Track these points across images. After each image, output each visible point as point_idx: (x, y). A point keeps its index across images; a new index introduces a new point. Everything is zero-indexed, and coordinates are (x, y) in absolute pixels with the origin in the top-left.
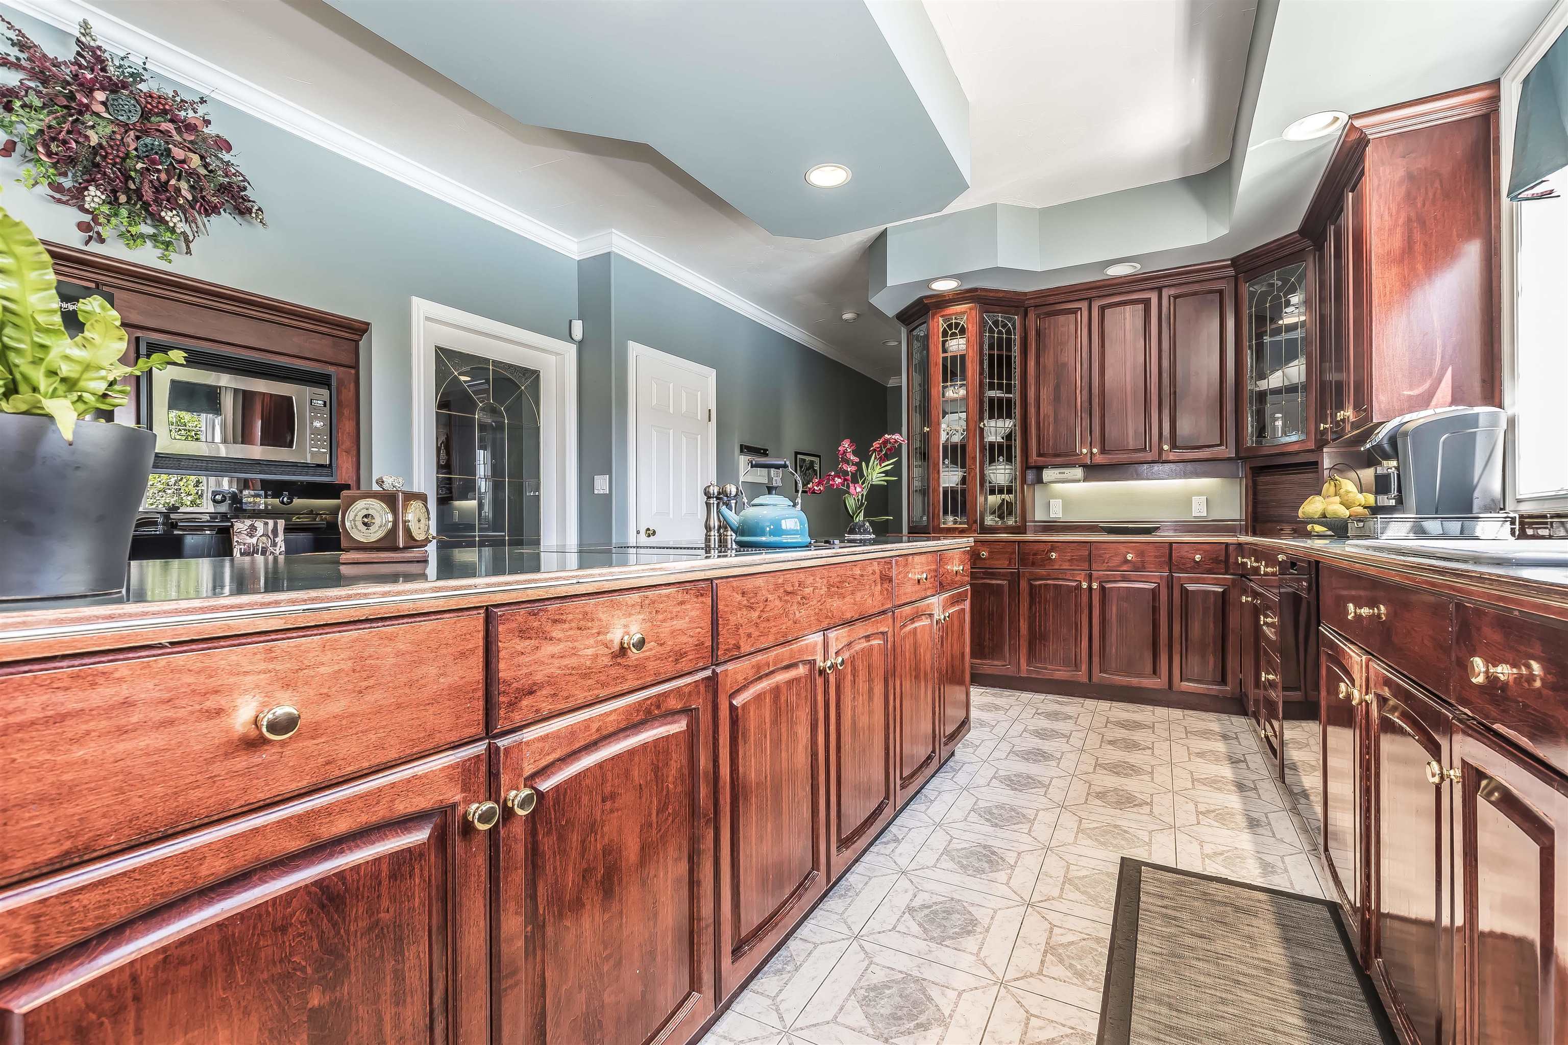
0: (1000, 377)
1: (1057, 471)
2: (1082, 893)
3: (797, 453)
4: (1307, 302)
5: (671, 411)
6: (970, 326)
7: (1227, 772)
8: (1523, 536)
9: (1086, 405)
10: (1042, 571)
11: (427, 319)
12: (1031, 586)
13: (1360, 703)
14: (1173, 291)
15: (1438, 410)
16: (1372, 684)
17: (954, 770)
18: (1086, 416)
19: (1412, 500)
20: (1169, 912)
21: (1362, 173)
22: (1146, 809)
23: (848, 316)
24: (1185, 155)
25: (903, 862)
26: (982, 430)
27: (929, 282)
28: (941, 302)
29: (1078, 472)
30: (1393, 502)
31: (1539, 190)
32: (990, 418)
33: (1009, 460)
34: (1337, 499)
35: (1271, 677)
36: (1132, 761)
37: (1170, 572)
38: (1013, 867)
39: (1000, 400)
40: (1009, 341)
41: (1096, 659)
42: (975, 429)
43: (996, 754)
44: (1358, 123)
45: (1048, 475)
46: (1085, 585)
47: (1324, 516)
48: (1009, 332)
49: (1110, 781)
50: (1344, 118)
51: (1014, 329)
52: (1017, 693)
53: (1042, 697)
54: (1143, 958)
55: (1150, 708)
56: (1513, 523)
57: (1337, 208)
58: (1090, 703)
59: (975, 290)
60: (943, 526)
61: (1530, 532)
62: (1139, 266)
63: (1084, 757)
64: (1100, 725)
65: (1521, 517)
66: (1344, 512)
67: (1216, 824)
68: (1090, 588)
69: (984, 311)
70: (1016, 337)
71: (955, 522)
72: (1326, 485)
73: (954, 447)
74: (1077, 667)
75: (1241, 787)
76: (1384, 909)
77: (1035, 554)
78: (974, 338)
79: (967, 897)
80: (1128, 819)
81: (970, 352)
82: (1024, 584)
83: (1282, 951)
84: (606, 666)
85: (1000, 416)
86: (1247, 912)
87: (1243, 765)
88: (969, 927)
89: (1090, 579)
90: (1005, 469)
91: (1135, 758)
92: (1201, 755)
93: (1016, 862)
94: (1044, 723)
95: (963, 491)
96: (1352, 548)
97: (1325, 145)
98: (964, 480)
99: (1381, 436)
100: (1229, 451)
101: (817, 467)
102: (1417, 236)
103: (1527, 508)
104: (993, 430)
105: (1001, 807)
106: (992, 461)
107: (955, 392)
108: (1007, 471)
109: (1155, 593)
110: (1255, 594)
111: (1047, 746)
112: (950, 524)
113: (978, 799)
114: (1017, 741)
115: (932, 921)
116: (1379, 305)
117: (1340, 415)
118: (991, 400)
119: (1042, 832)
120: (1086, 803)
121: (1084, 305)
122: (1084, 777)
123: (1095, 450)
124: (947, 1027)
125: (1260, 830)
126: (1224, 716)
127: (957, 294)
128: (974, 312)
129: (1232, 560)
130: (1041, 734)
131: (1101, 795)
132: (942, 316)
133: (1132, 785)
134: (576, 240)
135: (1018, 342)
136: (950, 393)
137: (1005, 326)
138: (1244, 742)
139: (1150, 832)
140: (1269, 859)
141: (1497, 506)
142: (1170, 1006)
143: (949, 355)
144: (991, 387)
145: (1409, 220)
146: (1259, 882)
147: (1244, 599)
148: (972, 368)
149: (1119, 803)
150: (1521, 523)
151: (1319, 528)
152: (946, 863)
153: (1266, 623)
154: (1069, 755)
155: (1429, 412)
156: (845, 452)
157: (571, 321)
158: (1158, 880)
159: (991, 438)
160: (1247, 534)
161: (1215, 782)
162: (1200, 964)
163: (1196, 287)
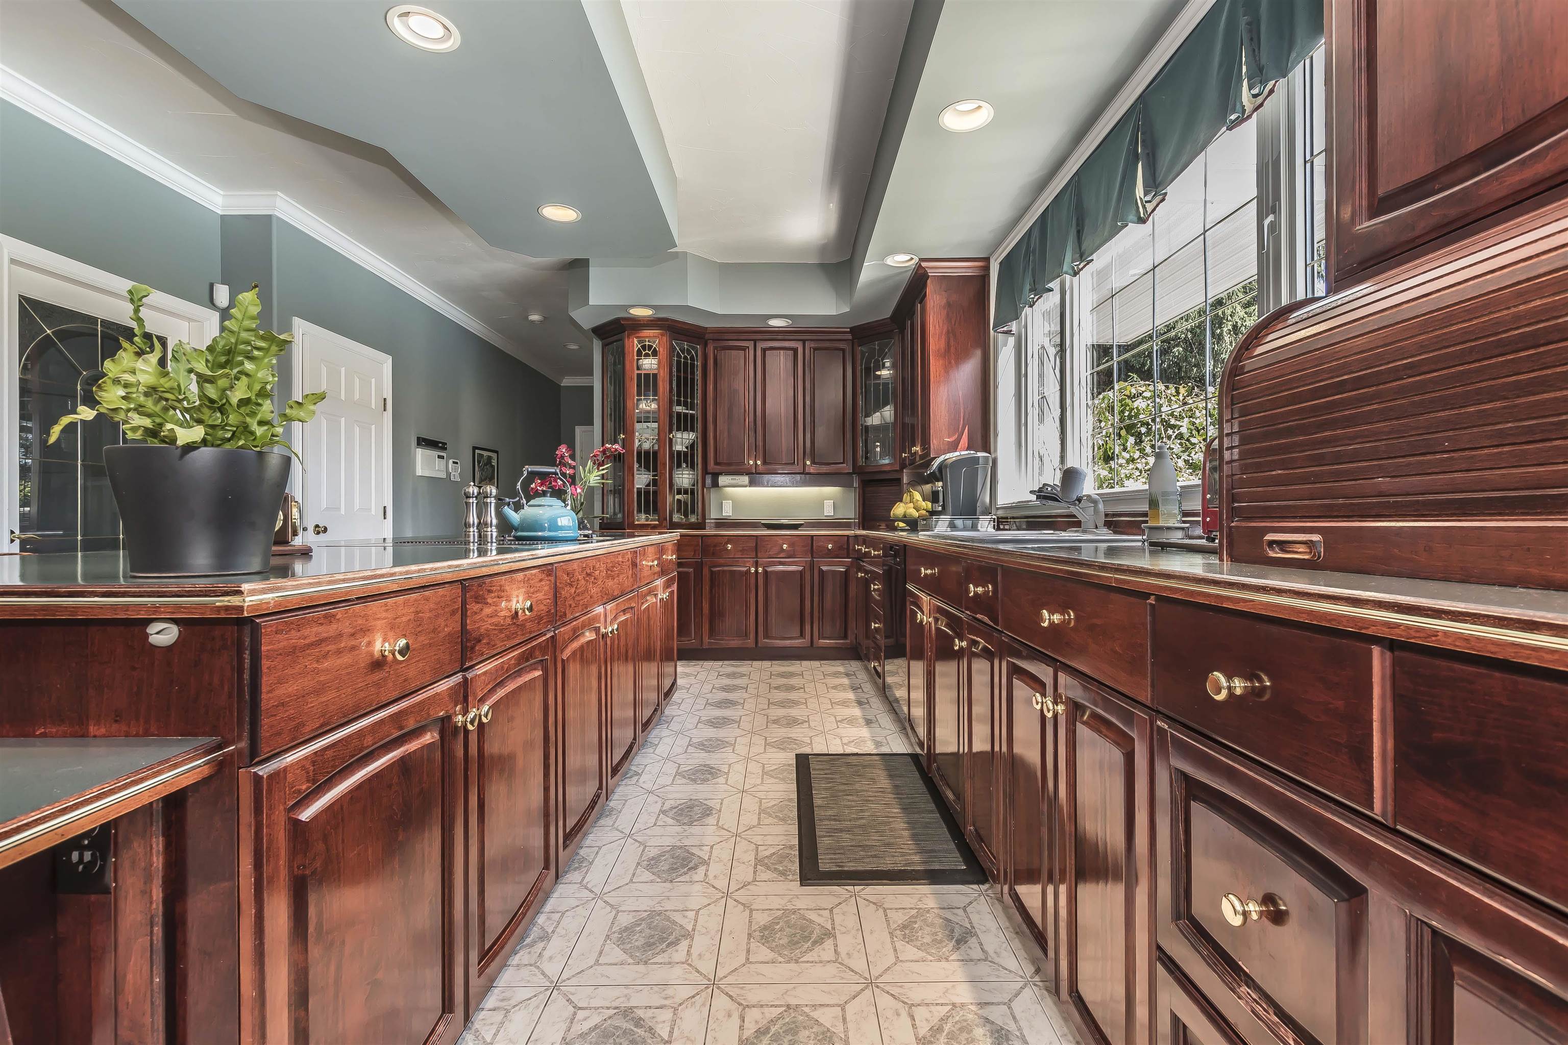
0: (686, 397)
1: (730, 477)
2: (775, 778)
3: (475, 448)
4: (894, 366)
5: (343, 398)
6: (661, 350)
7: (851, 695)
8: (998, 529)
9: (752, 424)
10: (722, 561)
11: (13, 261)
12: (712, 573)
13: (926, 624)
14: (813, 345)
15: (963, 453)
16: (932, 612)
17: (667, 722)
18: (752, 434)
19: (950, 508)
20: (830, 776)
21: (925, 295)
22: (806, 725)
23: (535, 317)
24: (823, 249)
25: (648, 786)
26: (671, 440)
27: (626, 308)
28: (636, 325)
29: (745, 479)
30: (940, 508)
31: (1005, 329)
32: (678, 429)
33: (692, 467)
34: (911, 505)
35: (877, 625)
36: (792, 698)
37: (812, 557)
38: (727, 773)
39: (686, 415)
40: (693, 365)
41: (761, 629)
42: (664, 439)
43: (696, 707)
44: (924, 264)
45: (723, 480)
46: (753, 570)
47: (905, 516)
48: (692, 358)
49: (781, 712)
50: (916, 259)
51: (697, 356)
52: (701, 663)
53: (720, 663)
54: (817, 802)
55: (798, 662)
56: (994, 522)
57: (911, 313)
58: (757, 664)
59: (666, 320)
60: (636, 523)
61: (1002, 527)
62: (791, 322)
63: (760, 700)
64: (767, 678)
65: (998, 518)
66: (916, 514)
67: (848, 726)
68: (756, 571)
69: (672, 338)
70: (699, 363)
71: (647, 520)
72: (905, 495)
73: (647, 453)
74: (746, 635)
75: (860, 703)
76: (937, 751)
77: (715, 546)
78: (665, 360)
79: (700, 796)
80: (796, 732)
81: (662, 372)
82: (706, 572)
83: (889, 781)
84: (509, 624)
85: (686, 429)
86: (869, 766)
87: (860, 690)
88: (708, 812)
89: (757, 565)
90: (689, 474)
91: (793, 696)
92: (835, 688)
93: (729, 770)
94: (726, 681)
95: (655, 493)
96: (922, 537)
97: (906, 271)
98: (655, 482)
99: (935, 466)
100: (847, 468)
101: (494, 463)
102: (952, 343)
103: (1000, 513)
104: (679, 440)
105: (710, 740)
106: (679, 466)
107: (647, 405)
108: (691, 476)
109: (801, 573)
110: (866, 572)
111: (731, 696)
112: (643, 522)
113: (691, 738)
114: (709, 696)
115: (681, 815)
116: (934, 382)
117: (914, 449)
118: (679, 414)
119: (741, 749)
120: (767, 728)
121: (750, 344)
122: (762, 712)
123: (759, 462)
124: (708, 865)
125: (872, 725)
126: (846, 662)
127: (651, 321)
128: (665, 338)
129: (851, 548)
130: (725, 689)
131: (775, 722)
132: (636, 337)
133: (794, 712)
134: (222, 193)
135: (700, 369)
136: (643, 406)
137: (689, 352)
138: (860, 677)
139: (811, 737)
140: (878, 739)
141: (987, 512)
142: (835, 820)
143: (643, 372)
144: (679, 404)
145: (948, 332)
146: (875, 752)
147: (860, 575)
148: (663, 386)
149: (788, 724)
150: (998, 522)
151: (902, 525)
152: (680, 780)
153: (874, 589)
154: (750, 700)
155: (957, 454)
156: (562, 457)
157: (211, 286)
158: (819, 761)
159: (678, 447)
160: (859, 529)
161: (844, 702)
162: (849, 797)
163: (827, 344)
